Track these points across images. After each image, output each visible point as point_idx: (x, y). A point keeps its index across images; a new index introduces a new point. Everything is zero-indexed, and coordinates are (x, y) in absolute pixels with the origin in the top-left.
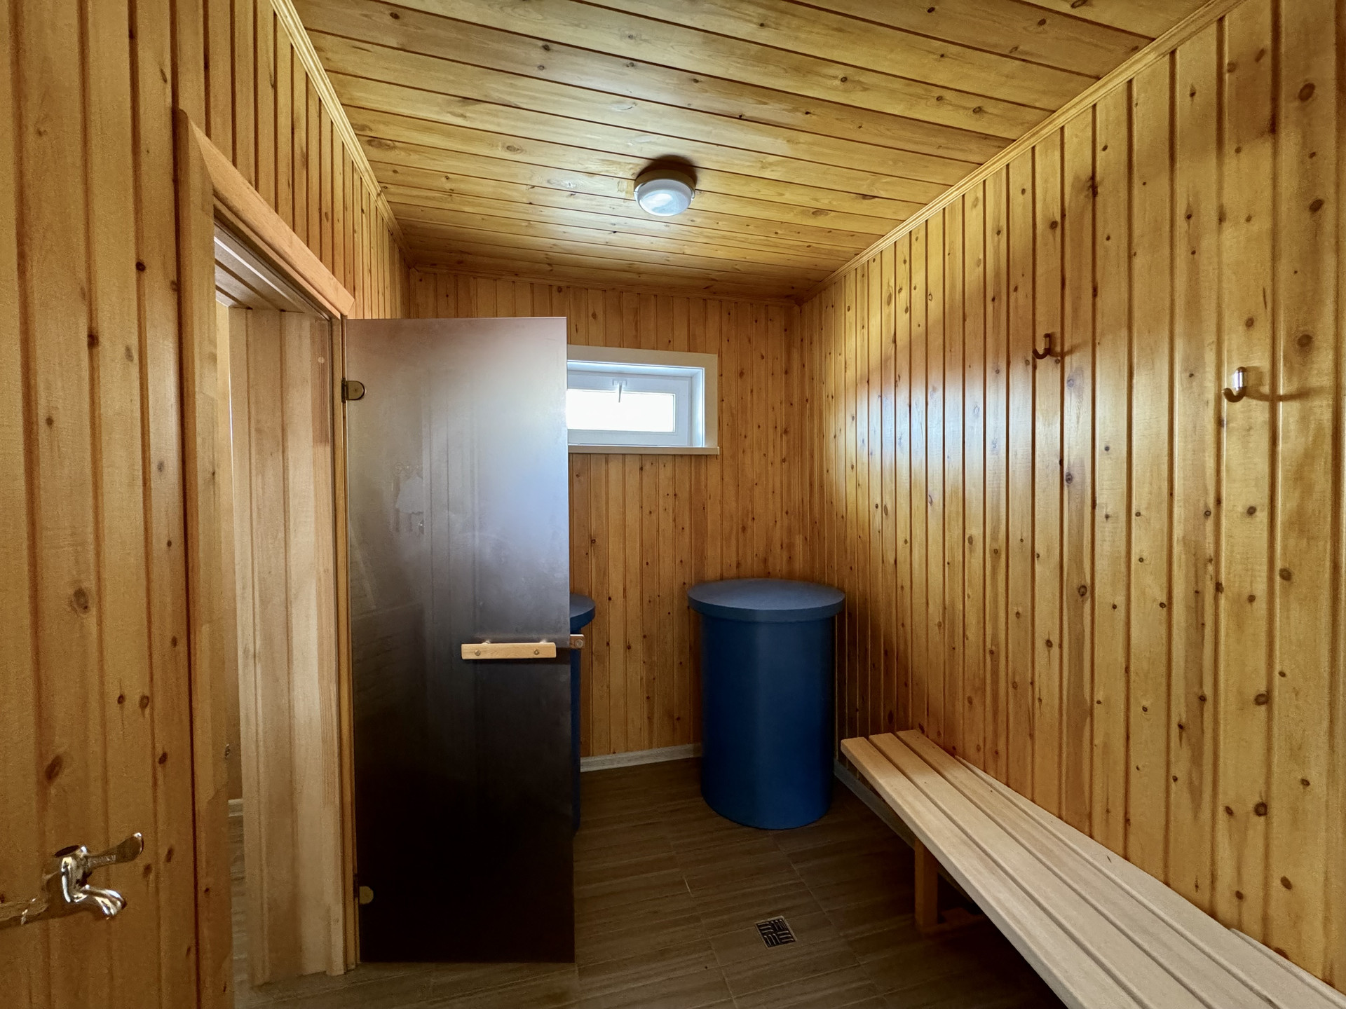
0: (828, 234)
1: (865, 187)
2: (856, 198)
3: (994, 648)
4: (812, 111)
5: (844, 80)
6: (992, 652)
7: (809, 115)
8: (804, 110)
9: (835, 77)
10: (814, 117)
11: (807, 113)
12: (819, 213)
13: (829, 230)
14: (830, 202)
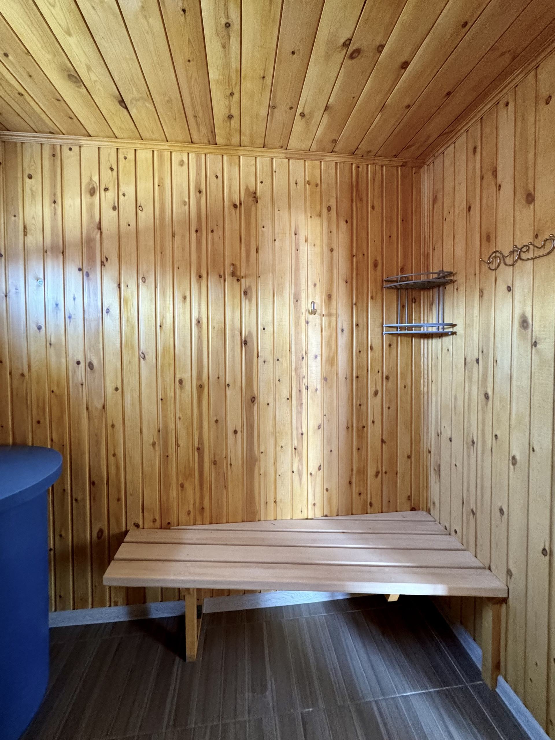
0: (55, 101)
1: (131, 95)
2: (115, 97)
3: (200, 446)
4: (187, 14)
5: (228, 25)
6: (198, 449)
7: (182, 13)
8: (186, 6)
9: (228, 17)
10: (183, 19)
11: (184, 11)
12: (74, 80)
13: (60, 98)
14: (95, 81)
